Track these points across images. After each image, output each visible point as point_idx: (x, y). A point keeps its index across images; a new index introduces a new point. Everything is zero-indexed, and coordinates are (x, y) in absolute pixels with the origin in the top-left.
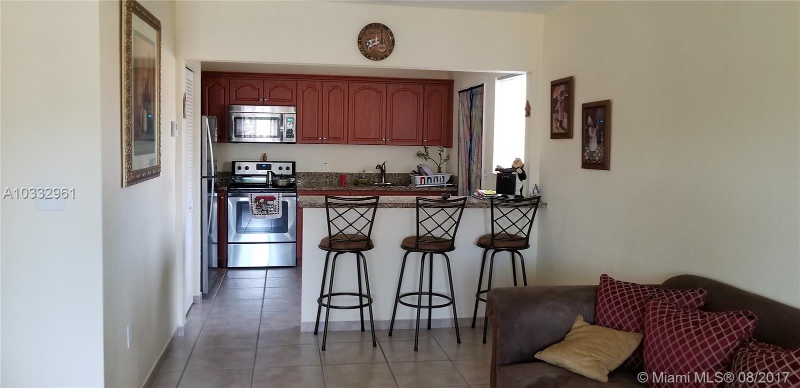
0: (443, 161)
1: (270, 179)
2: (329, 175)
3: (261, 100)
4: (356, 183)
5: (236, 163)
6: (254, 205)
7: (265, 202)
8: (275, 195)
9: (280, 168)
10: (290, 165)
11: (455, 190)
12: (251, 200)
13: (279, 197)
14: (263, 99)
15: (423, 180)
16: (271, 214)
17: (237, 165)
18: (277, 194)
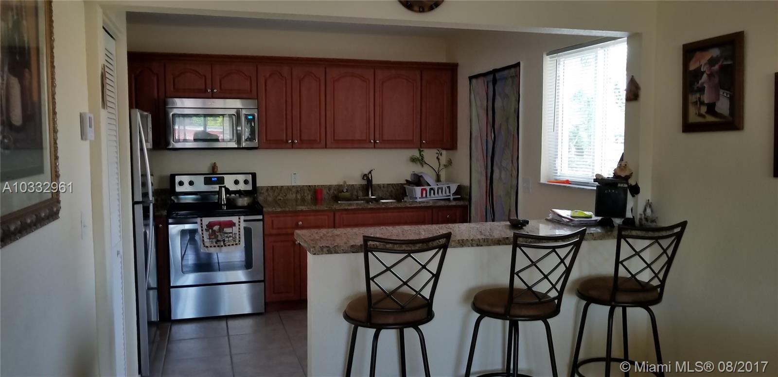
0: (442, 167)
1: (224, 196)
2: (299, 189)
3: (209, 91)
4: (336, 198)
5: (176, 177)
6: (206, 235)
7: (221, 230)
8: (235, 219)
9: (236, 182)
10: (249, 178)
11: (467, 203)
12: (202, 227)
13: (240, 222)
14: (212, 91)
15: (424, 192)
16: (229, 245)
17: (178, 179)
18: (238, 217)
